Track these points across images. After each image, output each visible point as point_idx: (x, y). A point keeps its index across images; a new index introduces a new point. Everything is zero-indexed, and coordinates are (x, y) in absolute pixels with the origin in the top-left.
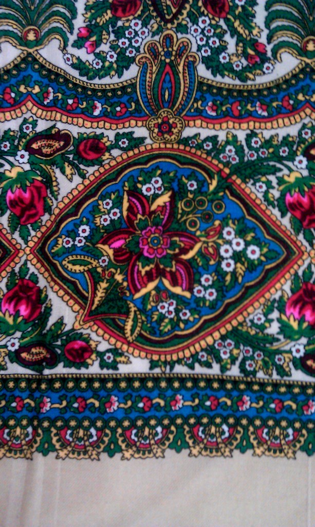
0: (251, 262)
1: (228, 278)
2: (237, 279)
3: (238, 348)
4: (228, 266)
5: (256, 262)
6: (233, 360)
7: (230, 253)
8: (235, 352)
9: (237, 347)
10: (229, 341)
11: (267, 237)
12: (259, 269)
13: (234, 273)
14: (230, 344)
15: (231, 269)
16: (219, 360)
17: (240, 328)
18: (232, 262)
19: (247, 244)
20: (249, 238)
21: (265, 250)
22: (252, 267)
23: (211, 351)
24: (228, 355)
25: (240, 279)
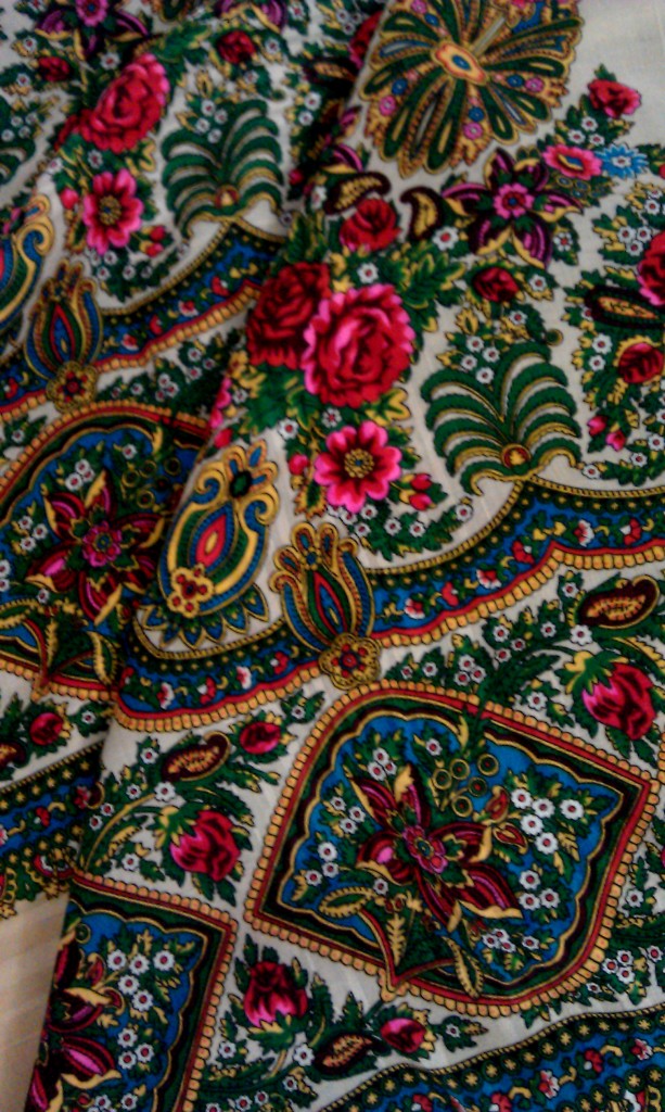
0: (576, 823)
1: (558, 862)
2: (570, 856)
3: (641, 956)
4: (548, 844)
5: (584, 821)
6: (644, 979)
7: (539, 824)
8: (639, 964)
9: (638, 956)
10: (620, 953)
11: (580, 780)
12: (594, 829)
13: (562, 850)
14: (625, 958)
15: (554, 845)
16: (623, 988)
17: (619, 927)
18: (549, 836)
19: (557, 802)
20: (554, 792)
21: (588, 800)
22: (580, 830)
23: (601, 978)
24: (632, 975)
25: (575, 854)
